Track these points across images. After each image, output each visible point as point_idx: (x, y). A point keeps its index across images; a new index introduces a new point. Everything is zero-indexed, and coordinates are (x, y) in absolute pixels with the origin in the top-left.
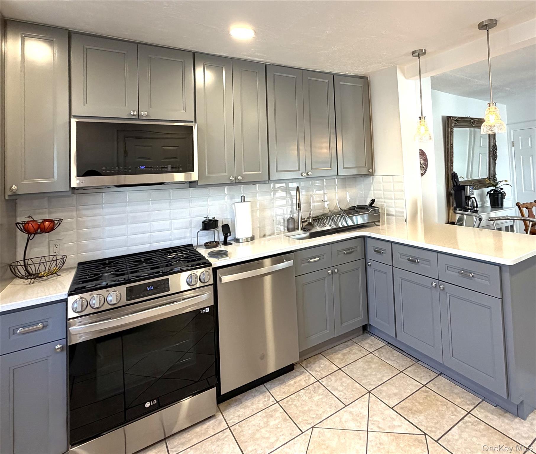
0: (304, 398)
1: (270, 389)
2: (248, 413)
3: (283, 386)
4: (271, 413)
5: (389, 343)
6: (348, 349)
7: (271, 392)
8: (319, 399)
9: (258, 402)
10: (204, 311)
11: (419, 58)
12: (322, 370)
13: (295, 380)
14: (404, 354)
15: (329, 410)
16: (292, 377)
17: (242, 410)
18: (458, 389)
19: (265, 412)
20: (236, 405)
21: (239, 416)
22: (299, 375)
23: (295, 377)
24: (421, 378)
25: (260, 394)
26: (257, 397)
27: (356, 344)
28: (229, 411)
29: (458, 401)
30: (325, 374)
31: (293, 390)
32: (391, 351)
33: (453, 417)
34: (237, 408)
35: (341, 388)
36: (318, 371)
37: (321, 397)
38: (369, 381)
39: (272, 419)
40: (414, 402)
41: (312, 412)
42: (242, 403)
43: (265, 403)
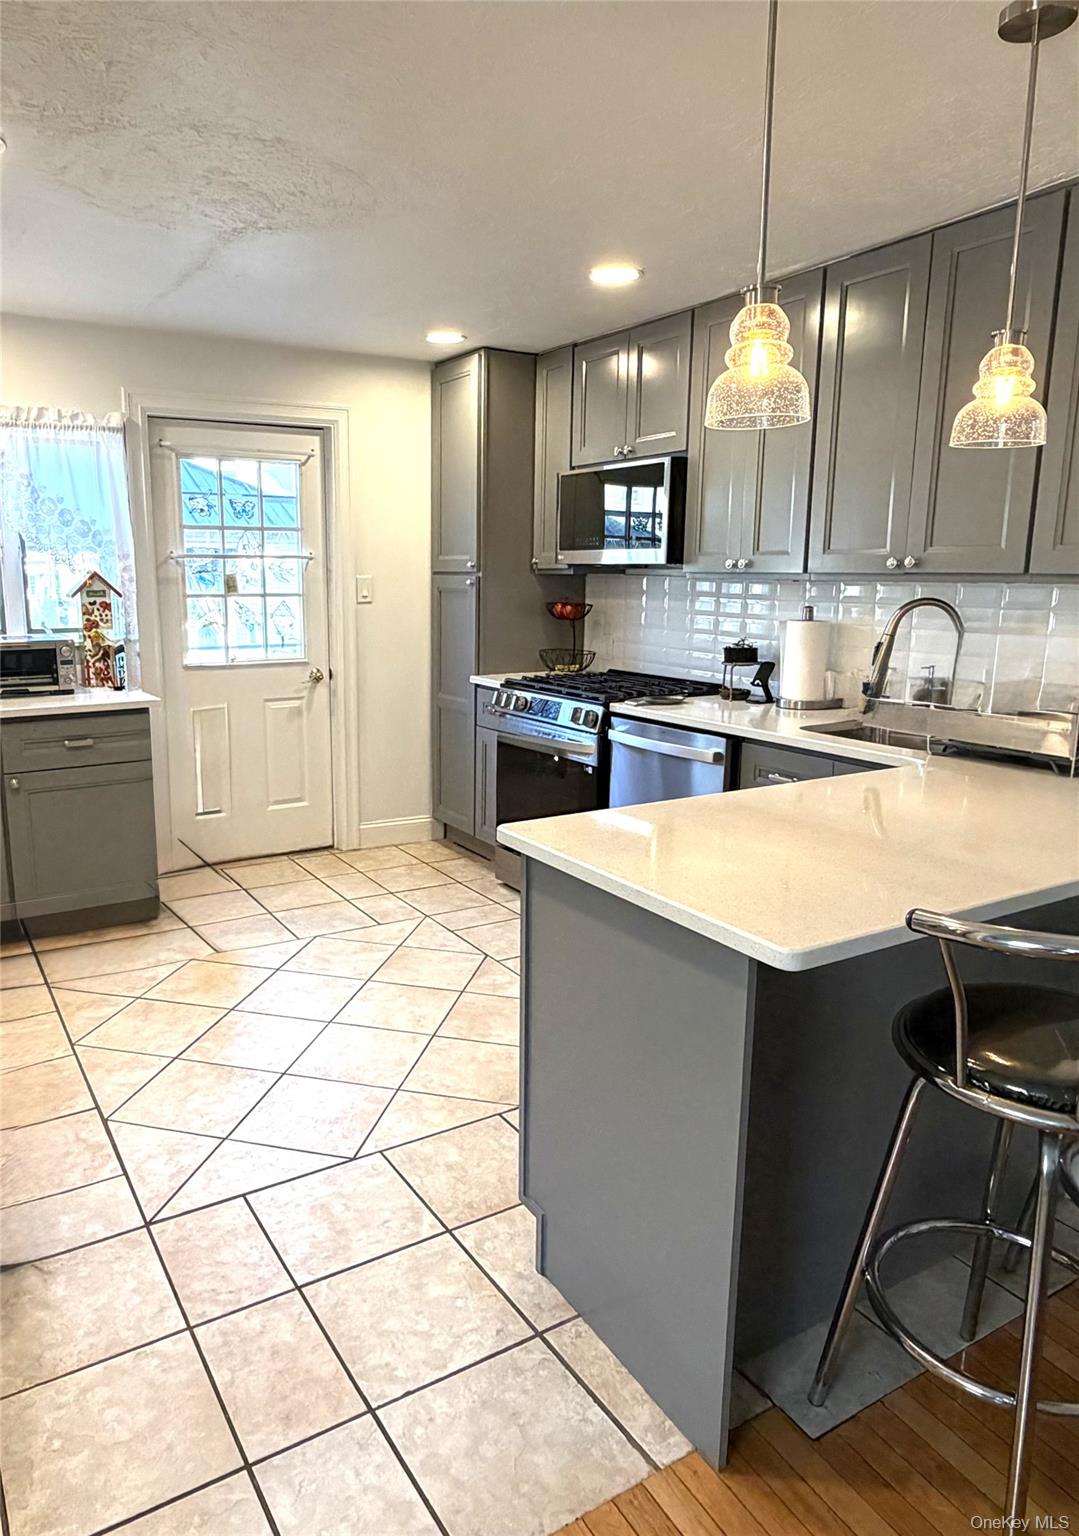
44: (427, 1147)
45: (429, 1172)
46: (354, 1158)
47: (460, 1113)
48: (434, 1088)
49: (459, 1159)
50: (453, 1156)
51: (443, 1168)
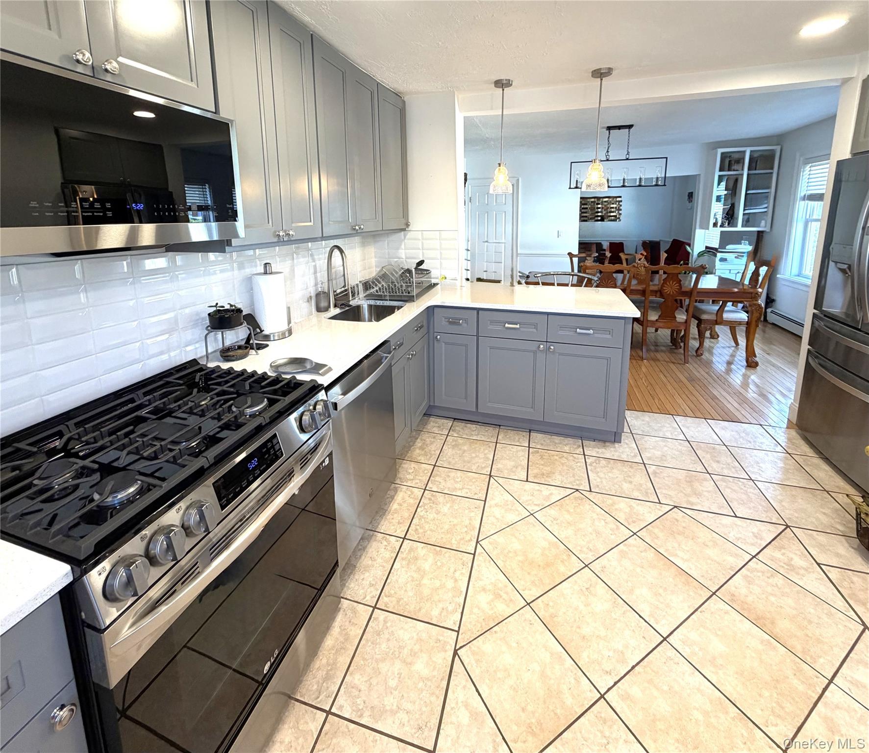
0: (431, 516)
1: (376, 528)
2: (380, 573)
3: (389, 517)
4: (412, 555)
5: (455, 419)
6: (419, 440)
7: (382, 531)
8: (449, 509)
9: (378, 552)
10: (324, 464)
11: (503, 90)
12: (416, 475)
13: (397, 501)
14: (480, 424)
15: (472, 514)
16: (388, 500)
17: (367, 574)
18: (557, 439)
19: (403, 559)
20: (351, 573)
21: (371, 585)
22: (396, 494)
23: (393, 497)
24: (518, 441)
25: (369, 542)
26: (369, 546)
27: (423, 432)
28: (349, 588)
29: (567, 449)
30: (424, 478)
31: (407, 515)
32: (466, 427)
33: (578, 464)
34: (357, 577)
35: (458, 486)
36: (413, 480)
37: (448, 505)
38: (477, 465)
39: (419, 562)
40: (538, 466)
41: (458, 528)
42: (355, 566)
43: (389, 548)
44: (636, 494)
45: (641, 485)
46: (675, 507)
47: (609, 502)
48: (612, 524)
49: (624, 484)
50: (626, 486)
51: (634, 483)
